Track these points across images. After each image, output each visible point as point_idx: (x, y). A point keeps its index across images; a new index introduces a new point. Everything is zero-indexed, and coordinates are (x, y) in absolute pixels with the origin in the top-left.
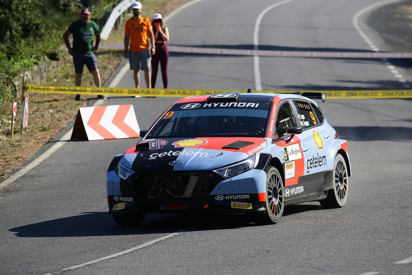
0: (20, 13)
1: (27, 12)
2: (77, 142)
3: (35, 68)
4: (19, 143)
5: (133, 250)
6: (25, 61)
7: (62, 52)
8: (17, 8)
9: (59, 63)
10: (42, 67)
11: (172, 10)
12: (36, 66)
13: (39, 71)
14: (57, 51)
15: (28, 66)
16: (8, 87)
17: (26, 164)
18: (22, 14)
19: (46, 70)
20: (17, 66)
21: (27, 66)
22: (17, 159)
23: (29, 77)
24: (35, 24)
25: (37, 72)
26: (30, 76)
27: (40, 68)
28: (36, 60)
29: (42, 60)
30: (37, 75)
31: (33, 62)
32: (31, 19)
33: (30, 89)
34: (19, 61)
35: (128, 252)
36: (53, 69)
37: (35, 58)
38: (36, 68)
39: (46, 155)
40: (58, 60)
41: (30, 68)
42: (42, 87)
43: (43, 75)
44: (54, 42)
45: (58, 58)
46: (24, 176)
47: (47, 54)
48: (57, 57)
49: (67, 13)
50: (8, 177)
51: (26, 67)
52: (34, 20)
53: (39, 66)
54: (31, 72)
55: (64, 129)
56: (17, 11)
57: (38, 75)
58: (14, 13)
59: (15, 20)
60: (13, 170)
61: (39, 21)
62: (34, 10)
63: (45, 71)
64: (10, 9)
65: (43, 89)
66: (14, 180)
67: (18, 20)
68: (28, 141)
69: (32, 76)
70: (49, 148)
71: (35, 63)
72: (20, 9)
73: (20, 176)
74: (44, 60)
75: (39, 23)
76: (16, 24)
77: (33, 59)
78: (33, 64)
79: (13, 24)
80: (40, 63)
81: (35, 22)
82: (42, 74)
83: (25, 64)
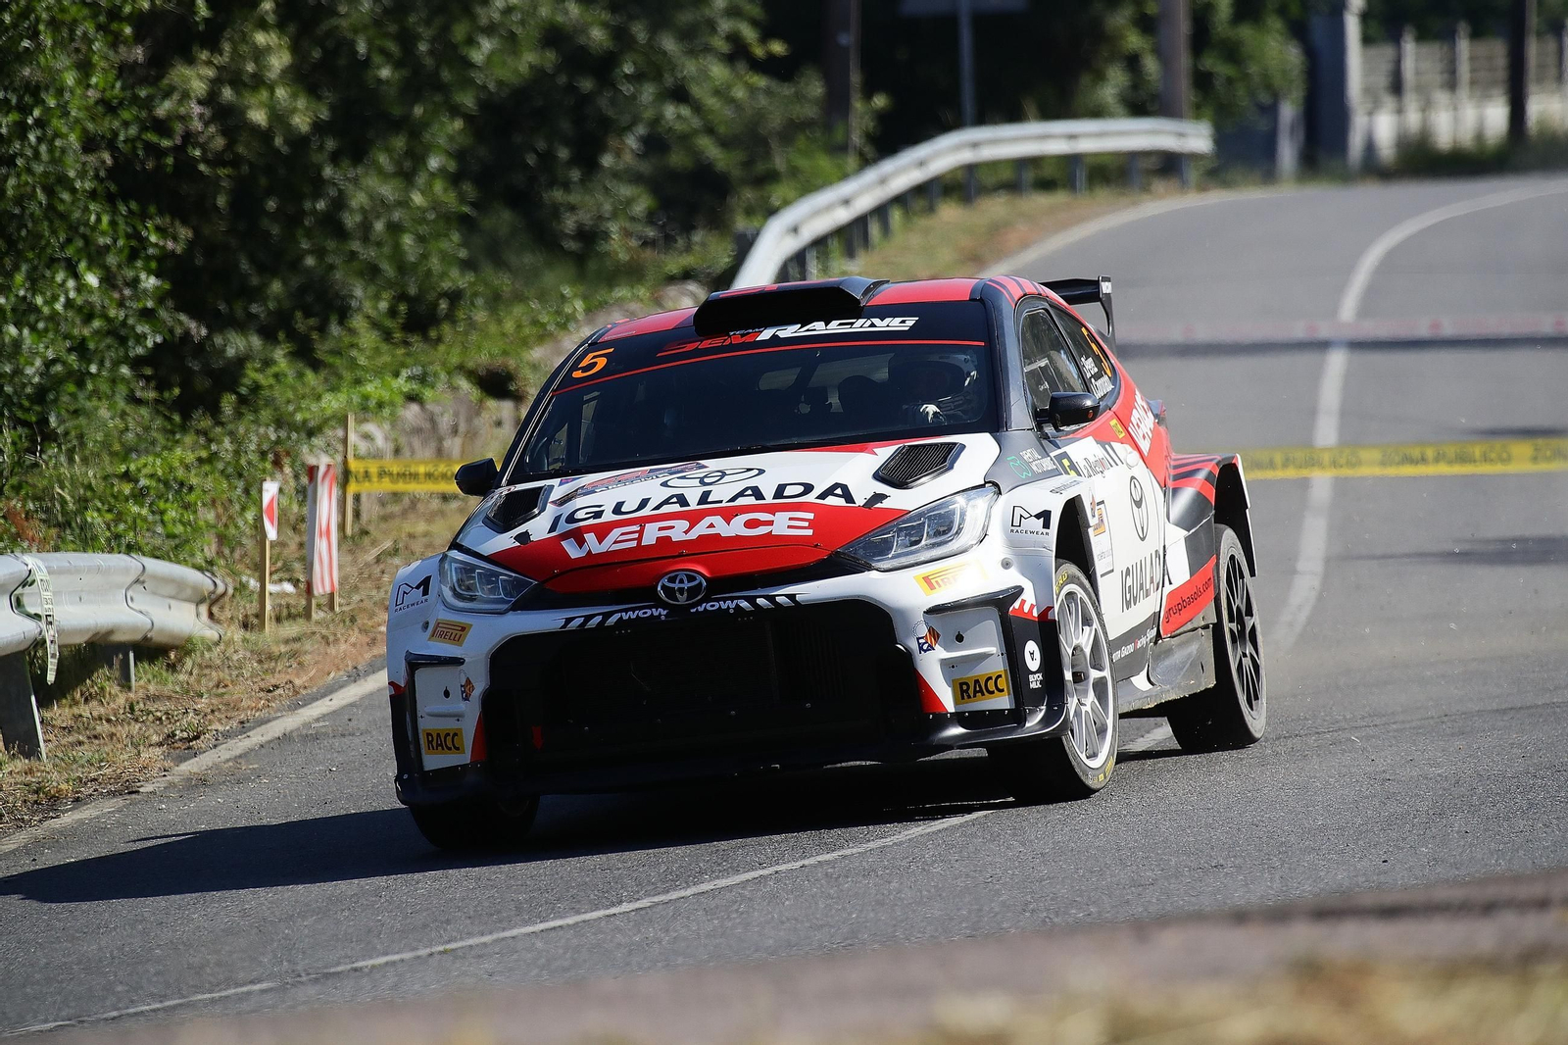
0: (379, 244)
1: (407, 240)
3: (412, 412)
4: (296, 646)
5: (649, 904)
6: (369, 388)
7: (532, 365)
8: (366, 227)
10: (437, 409)
11: (1025, 245)
12: (415, 408)
13: (427, 425)
14: (512, 363)
15: (380, 405)
16: (282, 471)
17: (299, 701)
18: (386, 250)
19: (462, 428)
20: (332, 403)
21: (372, 403)
22: (269, 691)
23: (380, 441)
24: (445, 294)
25: (418, 431)
26: (386, 439)
27: (433, 414)
28: (415, 386)
29: (440, 386)
30: (416, 442)
31: (401, 392)
32: (429, 273)
33: (375, 479)
34: (344, 390)
35: (628, 910)
36: (497, 431)
37: (410, 379)
38: (416, 416)
40: (515, 397)
41: (386, 412)
42: (422, 469)
43: (447, 443)
44: (504, 335)
45: (517, 390)
46: (286, 738)
47: (472, 375)
48: (512, 388)
49: (592, 265)
50: (215, 746)
51: (368, 409)
52: (444, 275)
53: (428, 407)
54: (387, 426)
56: (366, 239)
57: (425, 443)
58: (356, 245)
59: (361, 274)
60: (242, 723)
61: (458, 279)
62: (438, 236)
63: (456, 432)
64: (341, 233)
65: (429, 476)
66: (238, 752)
67: (371, 272)
68: (331, 638)
69: (396, 440)
71: (412, 398)
72: (379, 226)
73: (264, 739)
74: (454, 389)
75: (465, 288)
76: (365, 289)
77: (401, 381)
78: (399, 400)
79: (351, 290)
80: (428, 394)
81: (446, 285)
82: (440, 440)
83: (366, 398)
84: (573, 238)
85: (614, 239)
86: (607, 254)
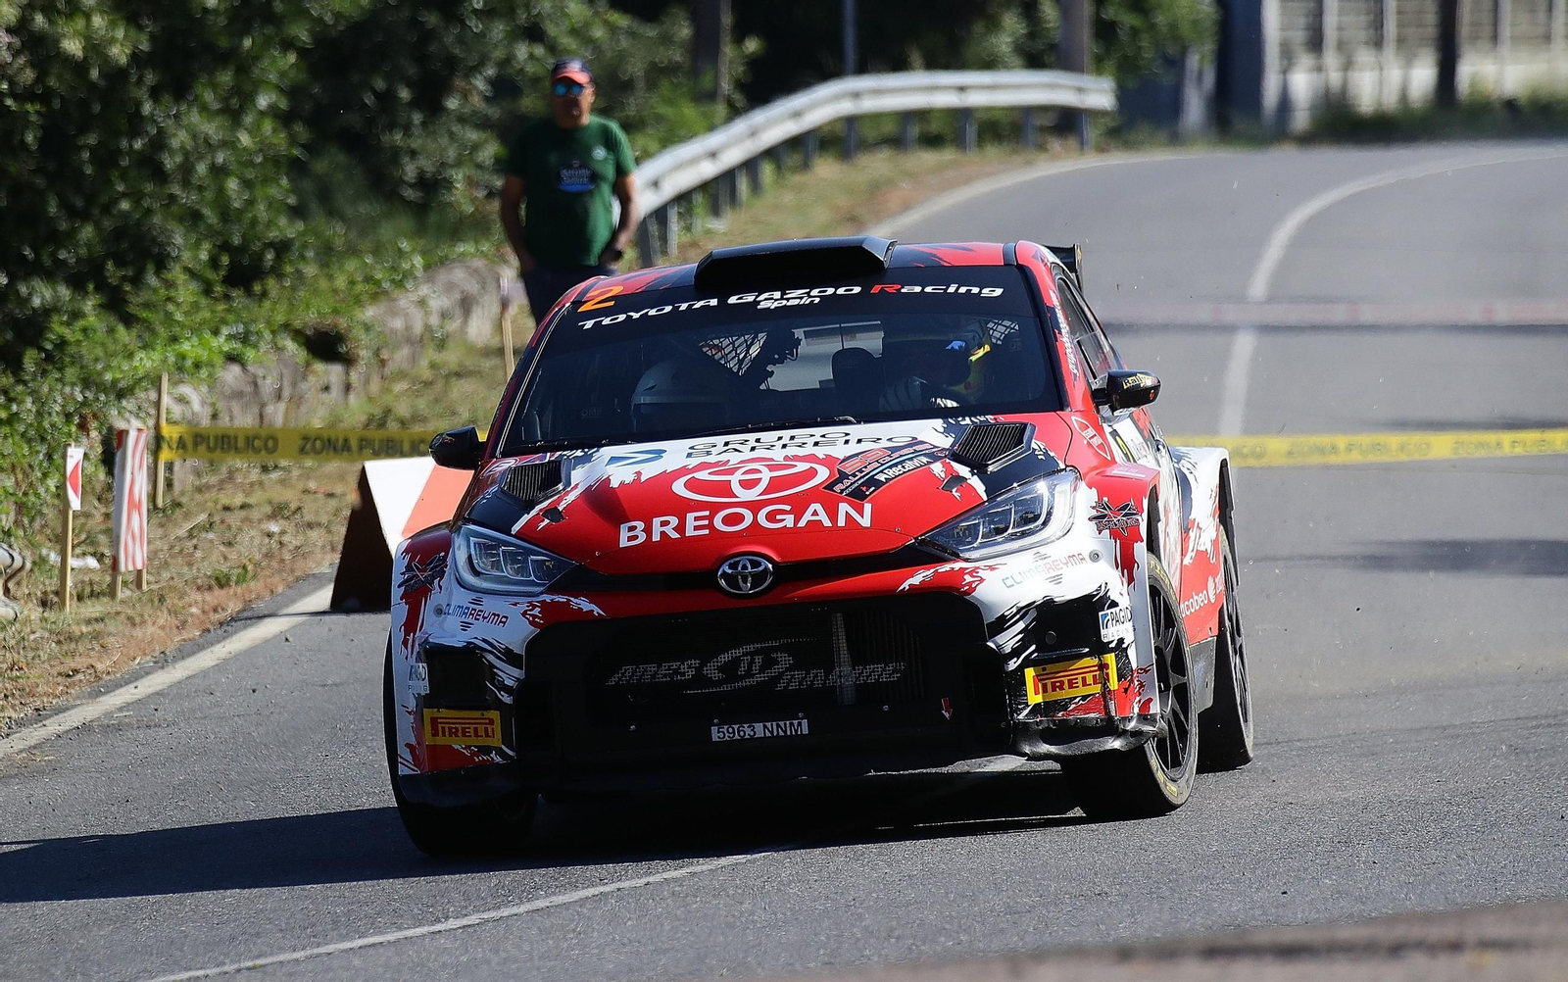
0: (200, 189)
1: (232, 185)
2: (356, 617)
3: (232, 374)
4: (99, 627)
5: (477, 921)
6: (186, 347)
7: (367, 328)
8: (186, 169)
9: (354, 377)
10: (260, 372)
11: (907, 206)
12: (236, 369)
13: (249, 389)
14: (342, 323)
15: (197, 366)
16: (88, 435)
17: (100, 687)
18: (209, 195)
19: (286, 393)
20: (145, 361)
21: (189, 363)
22: (69, 676)
23: (196, 406)
24: (271, 245)
25: (238, 395)
26: (203, 403)
27: (255, 377)
28: (237, 345)
29: (263, 347)
30: (236, 407)
31: (221, 352)
32: (254, 222)
34: (159, 348)
35: (455, 927)
36: (324, 396)
37: (230, 337)
38: (236, 378)
39: (206, 659)
40: (348, 361)
41: (204, 373)
42: (242, 437)
43: (270, 409)
44: (335, 291)
45: (347, 354)
46: (85, 728)
47: (298, 335)
48: (343, 349)
50: (8, 735)
51: (182, 369)
52: (270, 224)
53: (249, 368)
54: (204, 389)
55: (311, 579)
56: (186, 183)
58: (175, 189)
59: (181, 220)
60: (37, 710)
61: (287, 228)
62: (265, 180)
63: (280, 397)
64: (160, 175)
65: (248, 443)
66: (33, 742)
67: (193, 217)
68: (138, 620)
69: (213, 404)
70: (227, 636)
71: (232, 358)
72: (202, 168)
73: (66, 727)
74: (279, 349)
75: (293, 239)
76: (186, 236)
77: (222, 339)
78: (218, 360)
79: (170, 237)
80: (250, 354)
81: (273, 234)
82: (263, 406)
83: (183, 357)
84: (411, 186)
85: (457, 188)
86: (450, 204)
